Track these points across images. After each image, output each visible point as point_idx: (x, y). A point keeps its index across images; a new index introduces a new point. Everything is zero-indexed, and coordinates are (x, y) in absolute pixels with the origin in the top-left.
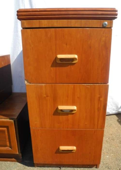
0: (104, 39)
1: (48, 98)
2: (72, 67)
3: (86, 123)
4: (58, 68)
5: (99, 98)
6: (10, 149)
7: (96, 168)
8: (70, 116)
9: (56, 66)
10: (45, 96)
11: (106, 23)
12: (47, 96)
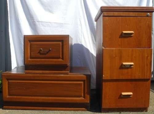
0: (148, 22)
1: (117, 57)
2: (131, 39)
3: (139, 75)
4: (123, 39)
5: (147, 57)
6: (84, 99)
7: (146, 112)
8: (129, 70)
9: (122, 38)
10: (115, 56)
11: (149, 14)
12: (116, 56)
